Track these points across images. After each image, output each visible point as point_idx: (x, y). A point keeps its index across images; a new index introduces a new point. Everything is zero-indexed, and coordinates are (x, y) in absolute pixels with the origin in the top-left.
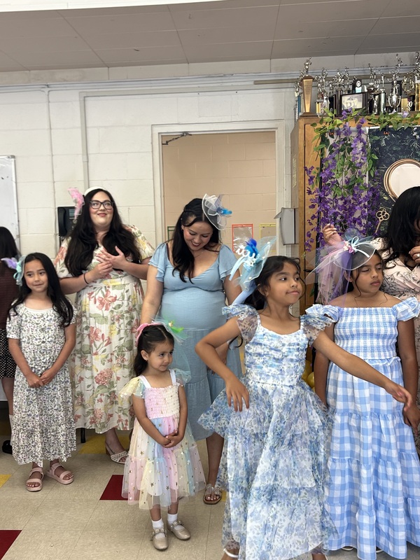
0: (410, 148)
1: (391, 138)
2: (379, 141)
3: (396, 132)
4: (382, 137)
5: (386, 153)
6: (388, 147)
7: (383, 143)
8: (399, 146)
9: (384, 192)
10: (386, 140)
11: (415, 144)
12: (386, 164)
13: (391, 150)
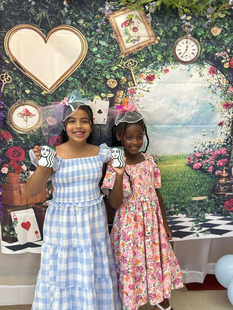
0: (28, 14)
1: (9, 3)
5: (5, 17)
6: (7, 12)
7: (2, 8)
8: (17, 11)
9: (6, 55)
10: (4, 4)
11: (32, 10)
12: (4, 28)
13: (9, 15)
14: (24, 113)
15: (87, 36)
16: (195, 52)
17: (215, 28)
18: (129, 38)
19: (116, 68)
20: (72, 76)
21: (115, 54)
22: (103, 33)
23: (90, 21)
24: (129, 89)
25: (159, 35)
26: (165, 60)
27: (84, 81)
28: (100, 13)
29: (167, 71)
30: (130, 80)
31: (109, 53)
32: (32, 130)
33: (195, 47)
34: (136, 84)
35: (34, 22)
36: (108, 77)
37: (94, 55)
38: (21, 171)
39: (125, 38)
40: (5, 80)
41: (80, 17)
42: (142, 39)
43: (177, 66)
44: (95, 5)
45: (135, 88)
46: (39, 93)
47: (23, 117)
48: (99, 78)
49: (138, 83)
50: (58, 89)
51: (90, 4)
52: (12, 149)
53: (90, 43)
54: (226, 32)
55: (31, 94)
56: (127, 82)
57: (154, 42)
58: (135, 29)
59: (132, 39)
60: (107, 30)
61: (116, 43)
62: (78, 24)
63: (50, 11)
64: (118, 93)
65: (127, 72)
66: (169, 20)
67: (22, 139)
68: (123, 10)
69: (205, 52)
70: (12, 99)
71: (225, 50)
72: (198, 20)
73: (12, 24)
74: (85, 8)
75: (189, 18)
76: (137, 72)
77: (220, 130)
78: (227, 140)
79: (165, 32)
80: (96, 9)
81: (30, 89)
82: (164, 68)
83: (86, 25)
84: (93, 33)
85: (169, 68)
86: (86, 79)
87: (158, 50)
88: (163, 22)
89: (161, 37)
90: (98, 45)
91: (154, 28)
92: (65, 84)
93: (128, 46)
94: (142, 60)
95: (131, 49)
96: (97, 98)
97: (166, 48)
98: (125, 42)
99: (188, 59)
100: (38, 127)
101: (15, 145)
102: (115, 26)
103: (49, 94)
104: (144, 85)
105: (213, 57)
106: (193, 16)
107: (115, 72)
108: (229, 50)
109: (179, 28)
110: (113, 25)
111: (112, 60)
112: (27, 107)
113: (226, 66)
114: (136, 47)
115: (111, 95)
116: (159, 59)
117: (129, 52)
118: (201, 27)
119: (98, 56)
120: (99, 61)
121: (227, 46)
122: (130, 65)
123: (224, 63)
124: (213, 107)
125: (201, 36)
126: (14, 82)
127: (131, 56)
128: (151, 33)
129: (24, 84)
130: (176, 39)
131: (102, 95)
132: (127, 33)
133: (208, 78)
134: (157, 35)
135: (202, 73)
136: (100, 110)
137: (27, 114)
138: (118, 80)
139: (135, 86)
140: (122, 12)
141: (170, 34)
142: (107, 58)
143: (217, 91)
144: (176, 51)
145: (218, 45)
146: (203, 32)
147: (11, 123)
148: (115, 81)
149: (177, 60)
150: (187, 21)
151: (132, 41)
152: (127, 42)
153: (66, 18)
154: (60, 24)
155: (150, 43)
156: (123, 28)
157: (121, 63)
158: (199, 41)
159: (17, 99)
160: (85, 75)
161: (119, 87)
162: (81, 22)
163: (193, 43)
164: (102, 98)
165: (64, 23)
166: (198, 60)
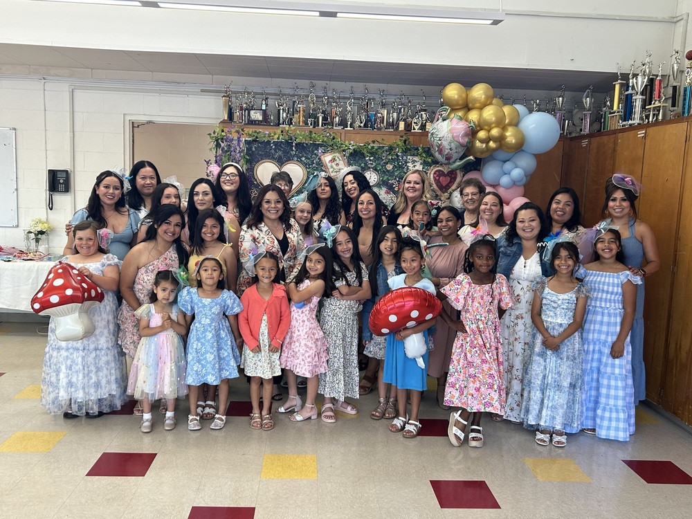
0: (270, 154)
1: (259, 146)
2: (251, 147)
3: (262, 143)
4: (253, 145)
5: (255, 155)
6: (257, 152)
7: (254, 149)
8: (263, 152)
9: (254, 178)
10: (255, 147)
11: (273, 151)
12: (255, 162)
15: (306, 168)
16: (376, 180)
17: (388, 165)
22: (317, 166)
23: (309, 159)
28: (315, 154)
33: (376, 177)
35: (273, 158)
41: (303, 156)
44: (312, 149)
51: (309, 148)
53: (308, 172)
54: (396, 168)
58: (337, 164)
60: (320, 164)
62: (302, 161)
63: (284, 152)
66: (359, 159)
69: (382, 180)
72: (378, 160)
73: (260, 159)
74: (306, 151)
75: (372, 159)
80: (313, 152)
83: (307, 161)
84: (310, 166)
88: (355, 161)
102: (324, 162)
106: (375, 157)
108: (397, 179)
109: (366, 165)
118: (379, 164)
121: (397, 176)
123: (395, 187)
125: (380, 170)
132: (332, 167)
133: (385, 196)
135: (381, 193)
140: (329, 154)
145: (390, 176)
146: (381, 167)
151: (335, 172)
152: (332, 172)
153: (294, 157)
154: (290, 160)
156: (330, 164)
158: (378, 173)
163: (374, 174)
165: (293, 160)
166: (378, 185)
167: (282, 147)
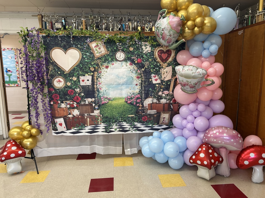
0: (58, 43)
3: (53, 37)
4: (47, 39)
8: (54, 42)
9: (51, 59)
10: (49, 40)
11: (60, 42)
12: (50, 49)
13: (51, 44)
14: (58, 81)
15: (81, 51)
16: (124, 57)
17: (131, 48)
18: (98, 52)
19: (93, 63)
20: (76, 66)
21: (93, 58)
22: (87, 50)
23: (82, 46)
24: (99, 71)
25: (109, 51)
26: (112, 60)
27: (81, 69)
28: (86, 43)
29: (113, 64)
30: (99, 68)
31: (90, 57)
32: (61, 87)
33: (124, 55)
34: (101, 69)
35: (61, 46)
36: (90, 67)
37: (84, 58)
38: (58, 103)
39: (96, 52)
40: (51, 68)
41: (78, 44)
42: (103, 52)
43: (117, 62)
44: (84, 39)
45: (101, 71)
46: (63, 73)
47: (58, 82)
48: (87, 67)
49: (102, 69)
50: (71, 71)
51: (82, 39)
52: (54, 95)
53: (82, 54)
54: (135, 49)
55: (60, 73)
56: (98, 68)
57: (107, 53)
58: (99, 48)
59: (99, 52)
60: (89, 49)
61: (93, 54)
62: (78, 47)
63: (67, 42)
64: (95, 73)
65: (98, 65)
66: (113, 45)
67: (58, 91)
68: (95, 41)
69: (128, 57)
70: (54, 76)
71: (135, 56)
72: (124, 45)
73: (52, 47)
74: (80, 41)
75: (120, 44)
76: (102, 65)
77: (136, 87)
78: (140, 91)
79: (111, 50)
80: (84, 41)
81: (60, 72)
82: (112, 63)
83: (81, 47)
84: (83, 50)
85: (114, 63)
86: (82, 68)
87: (109, 56)
88: (110, 46)
89: (110, 51)
90: (86, 55)
91: (107, 48)
92: (73, 70)
93: (97, 55)
94: (103, 60)
95: (99, 56)
96: (86, 75)
97: (112, 56)
98: (96, 53)
99: (121, 60)
100: (64, 86)
101: (55, 93)
102: (92, 47)
103: (67, 74)
104: (105, 69)
105: (131, 58)
106: (122, 43)
107: (93, 65)
108: (137, 56)
109: (117, 48)
110: (91, 47)
111: (92, 60)
112: (59, 78)
113: (136, 62)
114: (100, 55)
115: (92, 74)
116: (110, 60)
117: (98, 57)
118: (125, 47)
119: (86, 59)
120: (86, 60)
121: (136, 54)
122: (98, 62)
123: (135, 61)
124: (132, 78)
125: (126, 51)
126: (54, 69)
127: (99, 58)
128: (106, 50)
129: (58, 70)
130: (116, 52)
131: (89, 73)
132: (96, 50)
133: (129, 67)
134: (108, 51)
135: (127, 65)
136: (88, 80)
137: (60, 81)
138: (95, 68)
139: (101, 70)
140: (94, 42)
141: (113, 50)
142: (89, 59)
143: (133, 72)
144: (116, 57)
145: (132, 54)
146: (126, 49)
147: (53, 85)
148: (93, 68)
149: (117, 60)
150: (120, 45)
151: (99, 53)
152: (97, 53)
153: (73, 44)
154: (71, 47)
155: (106, 54)
156: (95, 48)
157: (95, 61)
158: (125, 53)
159: (55, 76)
160: (81, 66)
161: (95, 71)
162: (79, 46)
163: (123, 54)
164: (89, 75)
165: (73, 47)
166: (125, 60)
167: (65, 39)
